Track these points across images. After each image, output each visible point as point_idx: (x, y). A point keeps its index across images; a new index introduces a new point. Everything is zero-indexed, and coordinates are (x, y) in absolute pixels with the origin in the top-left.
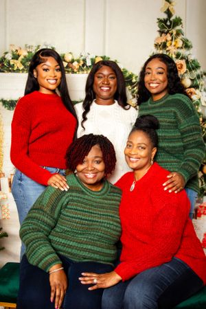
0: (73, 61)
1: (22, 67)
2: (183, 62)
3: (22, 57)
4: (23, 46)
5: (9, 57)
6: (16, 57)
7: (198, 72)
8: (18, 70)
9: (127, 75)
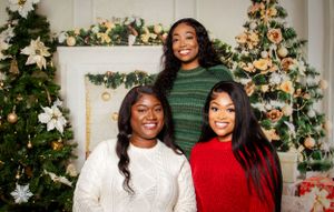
0: (162, 33)
1: (109, 40)
2: (278, 31)
3: (109, 30)
4: (110, 18)
5: (96, 30)
6: (103, 30)
7: (295, 40)
8: (105, 44)
9: (220, 45)
